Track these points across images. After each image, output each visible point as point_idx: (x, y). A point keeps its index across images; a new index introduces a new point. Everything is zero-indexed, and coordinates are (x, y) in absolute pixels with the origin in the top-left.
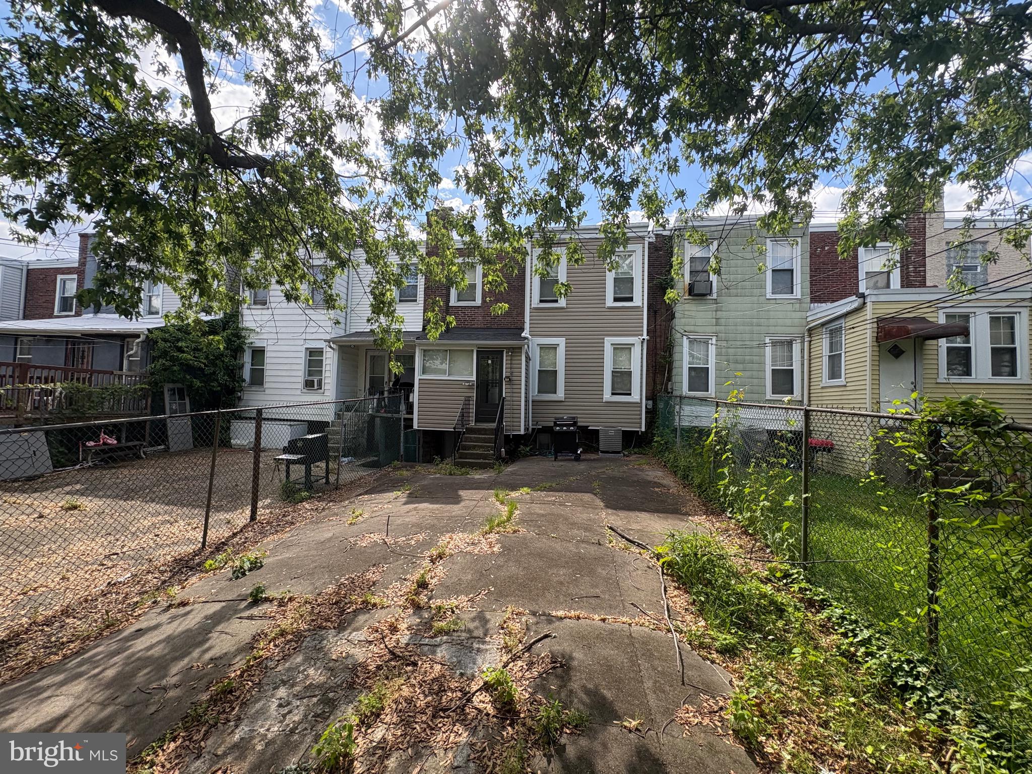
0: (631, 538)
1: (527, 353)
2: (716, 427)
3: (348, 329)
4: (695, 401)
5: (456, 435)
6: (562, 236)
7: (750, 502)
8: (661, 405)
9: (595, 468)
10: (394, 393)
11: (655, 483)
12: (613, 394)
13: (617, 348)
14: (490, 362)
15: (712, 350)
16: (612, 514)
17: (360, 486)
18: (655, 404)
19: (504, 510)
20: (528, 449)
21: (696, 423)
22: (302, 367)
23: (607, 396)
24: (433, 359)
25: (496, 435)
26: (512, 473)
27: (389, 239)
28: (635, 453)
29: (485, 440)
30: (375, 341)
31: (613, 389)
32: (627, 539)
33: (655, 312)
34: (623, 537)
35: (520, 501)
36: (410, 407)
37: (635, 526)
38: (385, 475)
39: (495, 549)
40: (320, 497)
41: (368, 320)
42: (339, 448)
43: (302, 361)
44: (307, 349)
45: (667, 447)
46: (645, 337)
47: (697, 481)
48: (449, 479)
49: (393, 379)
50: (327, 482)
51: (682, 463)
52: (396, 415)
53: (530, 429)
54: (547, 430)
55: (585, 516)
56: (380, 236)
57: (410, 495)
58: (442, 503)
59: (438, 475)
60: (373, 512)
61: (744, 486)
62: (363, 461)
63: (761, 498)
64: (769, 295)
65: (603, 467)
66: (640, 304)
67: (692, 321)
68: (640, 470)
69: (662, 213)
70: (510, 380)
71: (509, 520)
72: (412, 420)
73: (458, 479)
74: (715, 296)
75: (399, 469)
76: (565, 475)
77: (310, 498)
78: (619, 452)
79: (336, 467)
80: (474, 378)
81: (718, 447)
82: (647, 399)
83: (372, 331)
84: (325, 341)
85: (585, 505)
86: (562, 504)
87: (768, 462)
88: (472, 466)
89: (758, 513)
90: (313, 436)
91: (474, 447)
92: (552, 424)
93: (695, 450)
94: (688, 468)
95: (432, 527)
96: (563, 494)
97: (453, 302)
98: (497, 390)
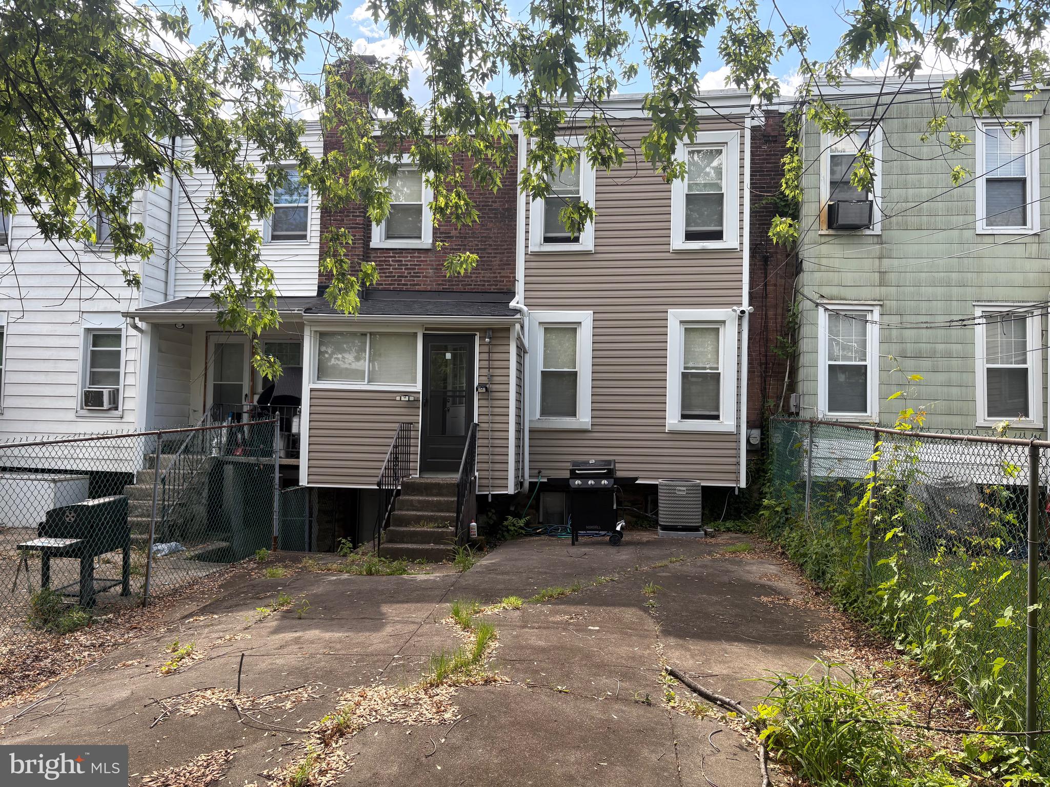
0: (709, 692)
1: (519, 338)
2: (875, 479)
3: (171, 291)
4: (838, 430)
5: (383, 497)
6: (579, 114)
7: (937, 621)
8: (777, 438)
9: (648, 558)
10: (260, 415)
11: (763, 586)
12: (684, 417)
13: (692, 329)
14: (448, 356)
15: (873, 333)
16: (677, 647)
17: (191, 598)
18: (764, 436)
19: (470, 640)
20: (522, 523)
21: (839, 472)
22: (78, 366)
23: (673, 419)
24: (342, 351)
25: (460, 495)
26: (490, 569)
27: (244, 118)
28: (728, 530)
29: (438, 507)
30: (221, 314)
31: (683, 407)
32: (702, 694)
33: (766, 260)
34: (695, 690)
35: (501, 622)
36: (293, 445)
37: (718, 669)
38: (242, 577)
39: (447, 716)
40: (109, 621)
41: (207, 276)
42: (148, 525)
43: (78, 355)
44: (88, 330)
45: (787, 518)
46: (746, 306)
47: (841, 582)
48: (367, 583)
49: (260, 390)
50: (126, 592)
51: (814, 547)
52: (264, 460)
53: (526, 485)
54: (556, 486)
55: (624, 650)
56: (227, 113)
57: (287, 615)
58: (350, 629)
59: (345, 576)
60: (214, 647)
61: (925, 592)
62: (199, 550)
63: (956, 614)
64: (981, 227)
65: (662, 558)
66: (735, 245)
67: (834, 277)
68: (732, 562)
69: (765, 71)
70: (487, 390)
71: (477, 658)
72: (297, 468)
73: (384, 582)
74: (877, 229)
75: (269, 564)
76: (591, 572)
77: (91, 622)
78: (696, 529)
79: (144, 561)
80: (418, 387)
81: (878, 518)
82: (750, 426)
83: (215, 297)
84: (126, 315)
85: (625, 631)
86: (581, 628)
87: (968, 545)
88: (413, 556)
89: (951, 644)
90: (96, 502)
91: (418, 520)
92: (567, 474)
93: (837, 523)
94: (825, 558)
95: (328, 676)
96: (585, 610)
97: (378, 239)
98: (463, 410)
